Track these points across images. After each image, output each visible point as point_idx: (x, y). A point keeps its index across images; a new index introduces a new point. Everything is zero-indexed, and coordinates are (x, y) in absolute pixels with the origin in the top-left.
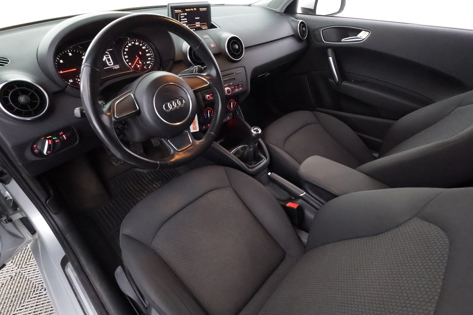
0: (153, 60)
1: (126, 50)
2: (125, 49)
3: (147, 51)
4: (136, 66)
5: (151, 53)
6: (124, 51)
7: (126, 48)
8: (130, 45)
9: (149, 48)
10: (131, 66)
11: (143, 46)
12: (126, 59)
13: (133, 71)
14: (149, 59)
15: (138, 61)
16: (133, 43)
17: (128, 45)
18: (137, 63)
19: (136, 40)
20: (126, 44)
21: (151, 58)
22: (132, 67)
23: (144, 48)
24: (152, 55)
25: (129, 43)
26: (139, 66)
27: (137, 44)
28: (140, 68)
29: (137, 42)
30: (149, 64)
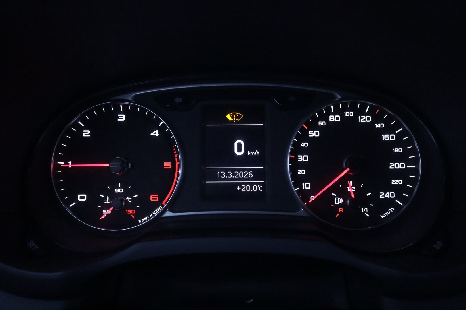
0: (409, 191)
1: (312, 133)
2: (310, 132)
3: (396, 150)
4: (327, 198)
5: (414, 162)
6: (304, 137)
7: (315, 127)
8: (333, 118)
9: (409, 142)
10: (306, 195)
11: (388, 130)
12: (296, 165)
13: (305, 215)
14: (398, 182)
15: (344, 181)
16: (349, 114)
17: (327, 120)
18: (334, 188)
19: (364, 107)
20: (320, 113)
21: (406, 180)
22: (312, 198)
23: (386, 137)
24: (414, 171)
25: (334, 114)
26: (340, 201)
27: (364, 119)
28: (341, 210)
29: (366, 115)
30: (389, 202)
